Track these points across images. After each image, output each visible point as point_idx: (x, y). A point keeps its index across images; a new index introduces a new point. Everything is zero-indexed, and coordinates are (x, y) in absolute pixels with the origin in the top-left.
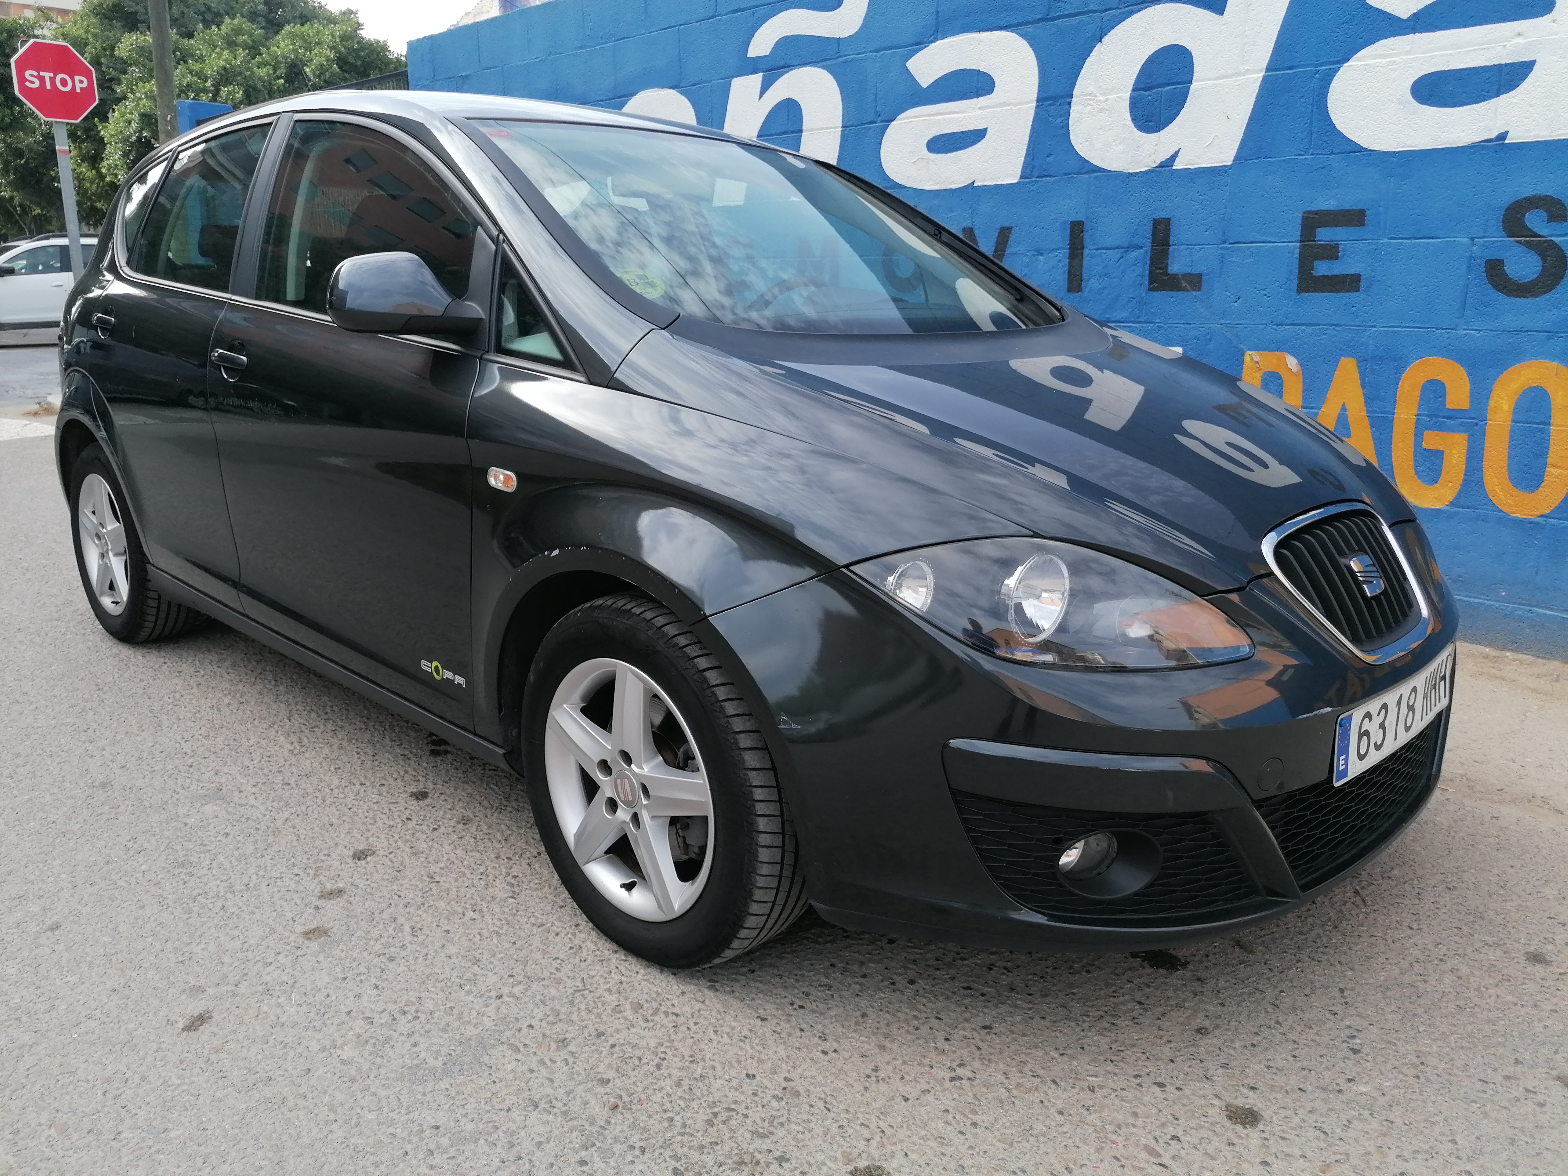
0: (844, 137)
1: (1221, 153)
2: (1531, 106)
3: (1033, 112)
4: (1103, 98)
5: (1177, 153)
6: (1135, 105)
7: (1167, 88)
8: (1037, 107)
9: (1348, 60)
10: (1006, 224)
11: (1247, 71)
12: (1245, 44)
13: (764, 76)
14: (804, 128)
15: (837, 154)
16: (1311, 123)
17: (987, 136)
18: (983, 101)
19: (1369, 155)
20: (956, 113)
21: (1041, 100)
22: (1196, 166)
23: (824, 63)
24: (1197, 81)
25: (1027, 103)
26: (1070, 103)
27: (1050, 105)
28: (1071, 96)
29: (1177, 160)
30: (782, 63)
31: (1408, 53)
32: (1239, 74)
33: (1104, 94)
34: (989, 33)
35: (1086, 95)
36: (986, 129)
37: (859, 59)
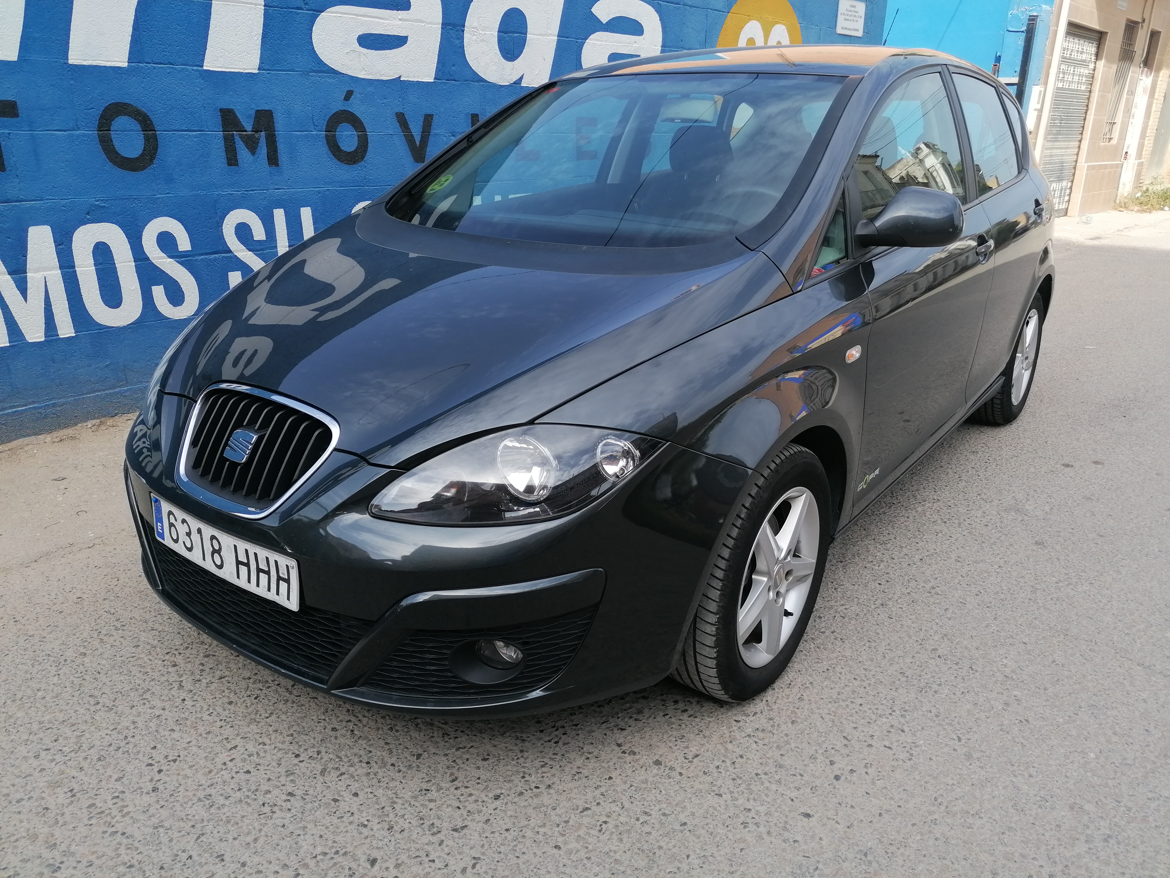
4: (483, 33)
5: (522, 76)
6: (500, 41)
7: (515, 36)
8: (442, 29)
9: (588, 38)
10: (429, 112)
11: (550, 34)
12: (549, 18)
17: (408, 42)
18: (402, 14)
20: (381, 18)
21: (444, 25)
22: (531, 86)
24: (529, 34)
25: (435, 24)
26: (463, 31)
27: (451, 29)
28: (464, 26)
29: (522, 81)
31: (607, 40)
32: (547, 35)
33: (483, 30)
35: (473, 28)
36: (407, 37)
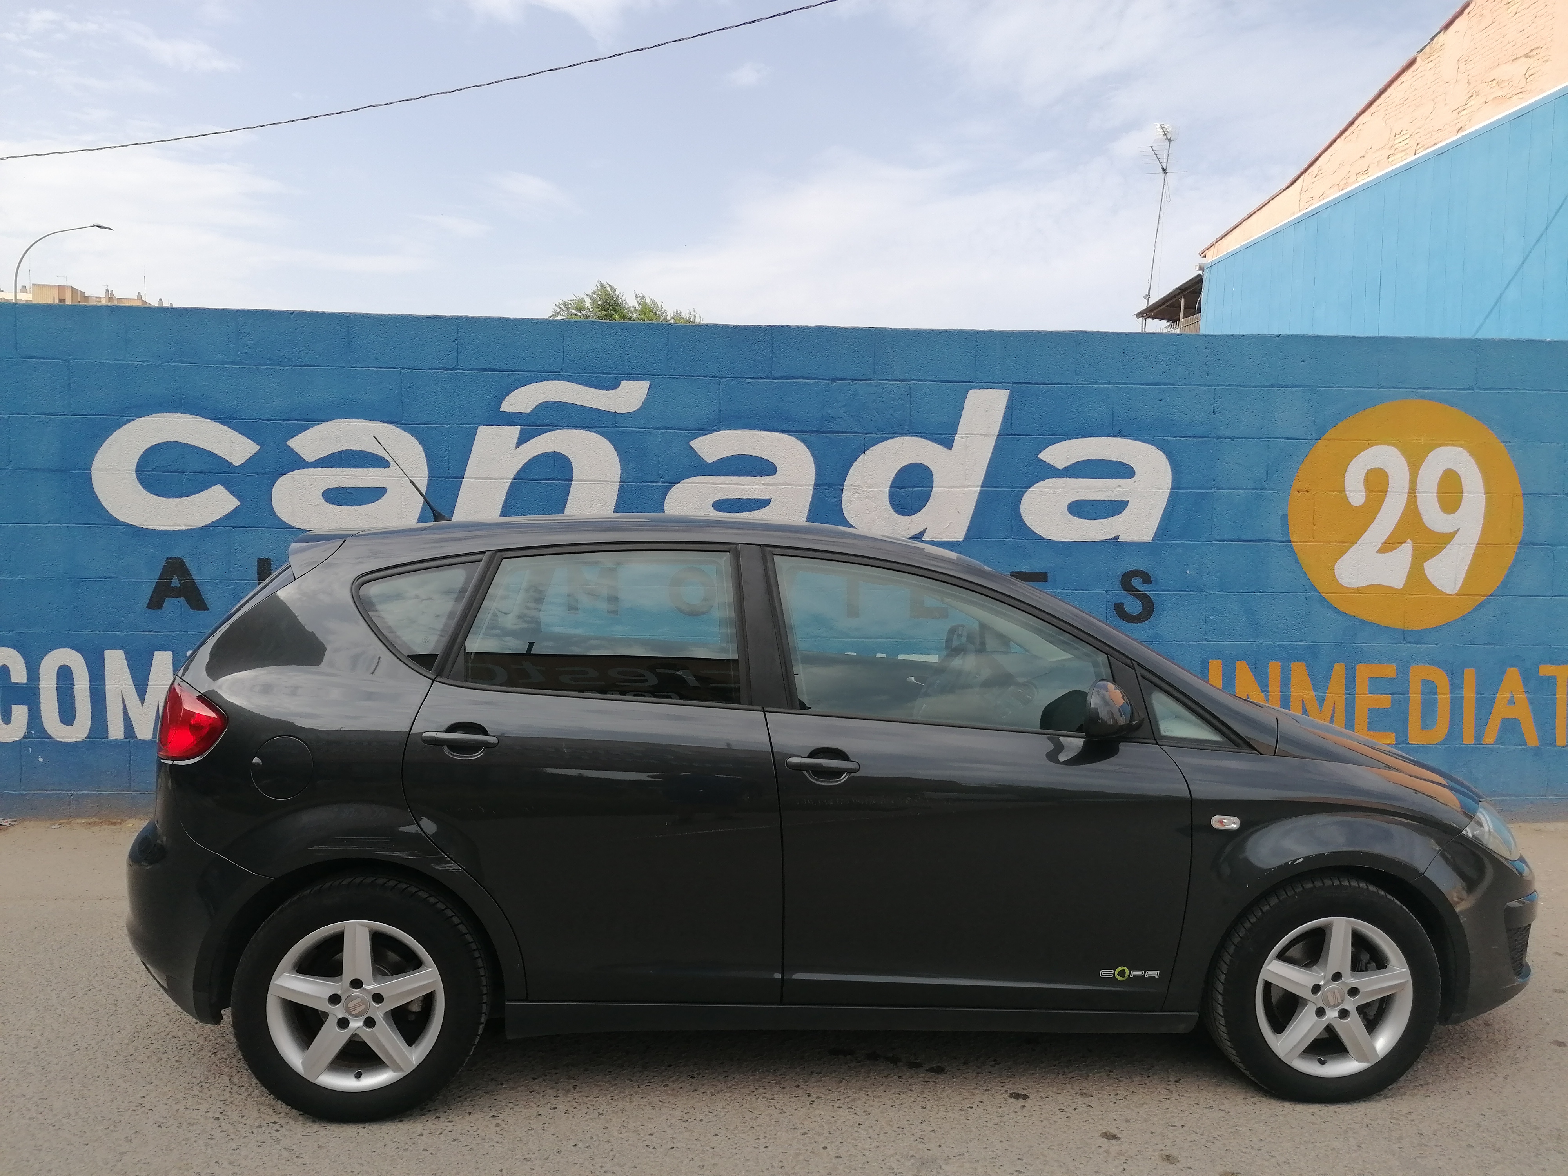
0: (621, 489)
1: (956, 533)
2: (1129, 523)
3: (812, 492)
4: (868, 490)
5: (925, 530)
6: (892, 497)
7: (915, 489)
8: (814, 489)
9: (1030, 487)
11: (969, 485)
12: (967, 469)
13: (522, 430)
14: (574, 478)
15: (614, 503)
16: (1011, 521)
17: (771, 504)
18: (766, 479)
19: (1047, 542)
20: (740, 484)
21: (817, 485)
22: (938, 540)
23: (599, 430)
24: (936, 487)
25: (806, 486)
26: (842, 490)
27: (826, 489)
28: (843, 485)
29: (925, 534)
30: (547, 422)
31: (1064, 488)
32: (964, 487)
33: (869, 487)
34: (769, 433)
35: (854, 486)
36: (770, 500)
37: (638, 432)
